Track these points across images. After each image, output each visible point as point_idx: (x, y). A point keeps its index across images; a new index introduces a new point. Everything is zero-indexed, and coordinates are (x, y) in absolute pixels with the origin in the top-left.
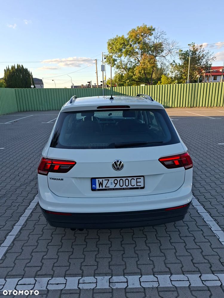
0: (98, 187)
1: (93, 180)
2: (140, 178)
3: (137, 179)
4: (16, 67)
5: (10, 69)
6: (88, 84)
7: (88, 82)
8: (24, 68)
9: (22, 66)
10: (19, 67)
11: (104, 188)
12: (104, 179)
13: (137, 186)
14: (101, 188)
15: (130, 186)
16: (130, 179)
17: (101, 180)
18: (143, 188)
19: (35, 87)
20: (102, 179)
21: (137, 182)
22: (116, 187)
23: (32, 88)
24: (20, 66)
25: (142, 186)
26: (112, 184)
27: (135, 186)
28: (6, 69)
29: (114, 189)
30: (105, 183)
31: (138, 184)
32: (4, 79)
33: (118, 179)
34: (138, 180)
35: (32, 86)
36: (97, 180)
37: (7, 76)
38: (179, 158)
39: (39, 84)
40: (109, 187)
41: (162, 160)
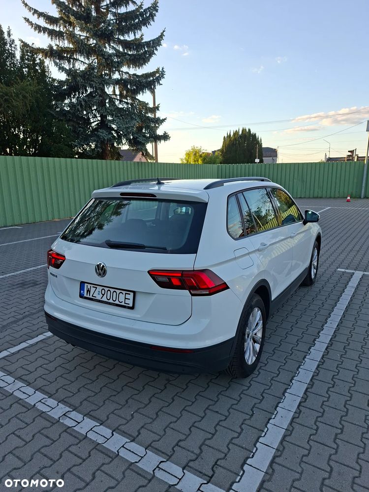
0: (85, 295)
1: (82, 284)
2: (130, 294)
3: (126, 294)
4: (240, 133)
5: (232, 136)
6: (350, 154)
7: (349, 151)
8: (252, 133)
9: (249, 130)
10: (244, 133)
11: (91, 297)
12: (92, 286)
13: (125, 303)
14: (88, 296)
15: (117, 302)
16: (118, 292)
17: (89, 286)
18: (132, 308)
19: (261, 161)
20: (91, 285)
21: (125, 298)
22: (102, 299)
23: (256, 163)
24: (246, 130)
25: (131, 305)
26: (99, 294)
27: (123, 304)
28: (226, 136)
29: (100, 300)
30: (93, 290)
31: (127, 301)
32: (221, 151)
33: (106, 289)
34: (127, 296)
35: (257, 160)
36: (86, 285)
37: (225, 146)
38: (180, 275)
39: (270, 157)
40: (95, 297)
41: (154, 274)
